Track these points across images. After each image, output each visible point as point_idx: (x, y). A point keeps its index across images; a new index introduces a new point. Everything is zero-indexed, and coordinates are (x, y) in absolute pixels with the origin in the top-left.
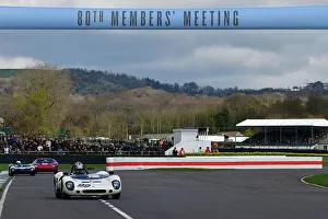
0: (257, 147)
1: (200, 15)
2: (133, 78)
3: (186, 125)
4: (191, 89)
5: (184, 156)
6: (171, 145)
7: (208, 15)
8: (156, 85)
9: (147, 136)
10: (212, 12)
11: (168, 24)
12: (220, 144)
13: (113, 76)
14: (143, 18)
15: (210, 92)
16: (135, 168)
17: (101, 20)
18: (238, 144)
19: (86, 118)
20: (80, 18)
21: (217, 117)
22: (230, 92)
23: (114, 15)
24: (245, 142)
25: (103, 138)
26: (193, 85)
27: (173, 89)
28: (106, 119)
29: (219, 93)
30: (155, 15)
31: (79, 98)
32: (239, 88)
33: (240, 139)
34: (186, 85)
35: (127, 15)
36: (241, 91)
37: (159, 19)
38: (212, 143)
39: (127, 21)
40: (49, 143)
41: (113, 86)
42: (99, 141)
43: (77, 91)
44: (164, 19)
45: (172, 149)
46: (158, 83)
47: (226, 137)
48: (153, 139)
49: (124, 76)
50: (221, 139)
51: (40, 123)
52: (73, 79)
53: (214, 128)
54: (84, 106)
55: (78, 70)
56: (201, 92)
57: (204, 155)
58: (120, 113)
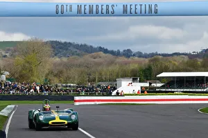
0: (170, 90)
1: (133, 7)
2: (91, 47)
3: (125, 76)
4: (128, 54)
5: (124, 96)
6: (115, 89)
7: (138, 7)
8: (106, 51)
9: (100, 83)
10: (141, 5)
11: (113, 13)
12: (146, 88)
13: (78, 45)
14: (97, 9)
15: (140, 55)
16: (92, 103)
17: (71, 11)
18: (158, 88)
19: (61, 72)
20: (57, 9)
21: (144, 71)
22: (152, 55)
23: (79, 7)
24: (162, 87)
25: (72, 85)
26: (129, 50)
27: (116, 54)
28: (74, 73)
29: (146, 56)
30: (104, 7)
31: (57, 59)
32: (159, 53)
33: (159, 85)
34: (124, 51)
35: (87, 7)
36: (160, 55)
37: (107, 9)
38: (141, 87)
39: (87, 11)
40: (38, 88)
41: (78, 51)
42: (70, 86)
43: (56, 55)
44: (110, 9)
45: (116, 91)
46: (107, 49)
47: (150, 84)
48: (104, 84)
49: (85, 45)
50: (147, 85)
51: (32, 75)
52: (53, 47)
53: (142, 78)
54: (60, 64)
55: (56, 42)
56: (134, 55)
57: (136, 95)
58: (82, 69)
